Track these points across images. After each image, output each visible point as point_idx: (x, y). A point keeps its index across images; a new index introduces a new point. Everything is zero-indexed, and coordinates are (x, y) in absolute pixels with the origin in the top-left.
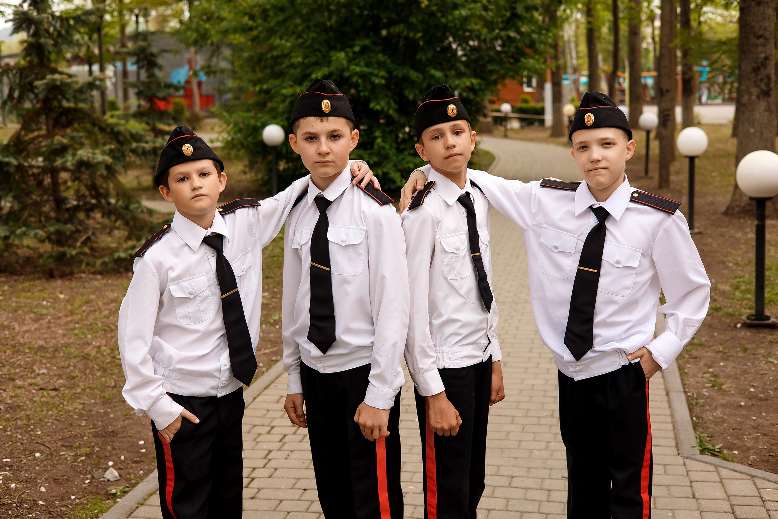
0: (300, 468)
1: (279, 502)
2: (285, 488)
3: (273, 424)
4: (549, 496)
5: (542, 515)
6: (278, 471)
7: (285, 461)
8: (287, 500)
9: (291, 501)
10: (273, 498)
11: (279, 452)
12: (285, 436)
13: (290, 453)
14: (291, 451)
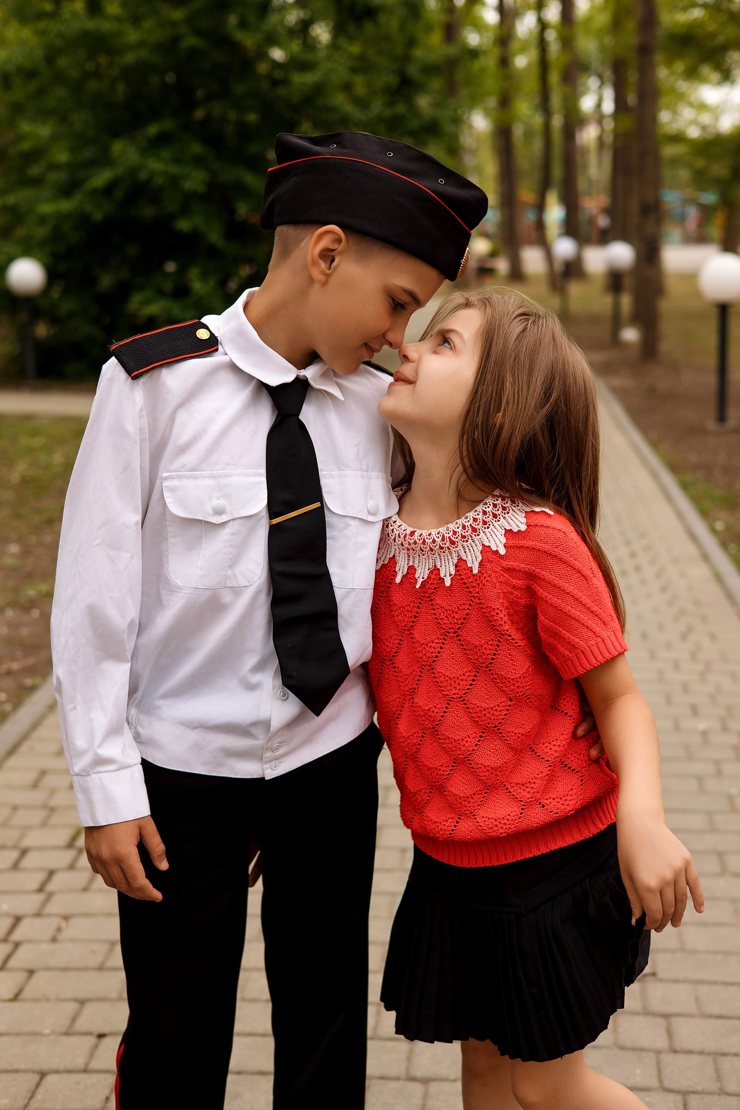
0: (86, 969)
1: (37, 1078)
2: (53, 1033)
3: (27, 842)
4: (670, 1033)
5: (672, 1097)
6: (36, 977)
7: (52, 946)
8: (57, 1072)
9: (65, 1076)
10: (22, 1066)
11: (38, 922)
12: (51, 873)
13: (63, 924)
14: (66, 918)
